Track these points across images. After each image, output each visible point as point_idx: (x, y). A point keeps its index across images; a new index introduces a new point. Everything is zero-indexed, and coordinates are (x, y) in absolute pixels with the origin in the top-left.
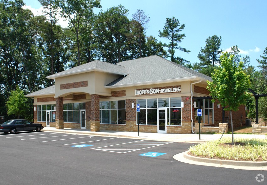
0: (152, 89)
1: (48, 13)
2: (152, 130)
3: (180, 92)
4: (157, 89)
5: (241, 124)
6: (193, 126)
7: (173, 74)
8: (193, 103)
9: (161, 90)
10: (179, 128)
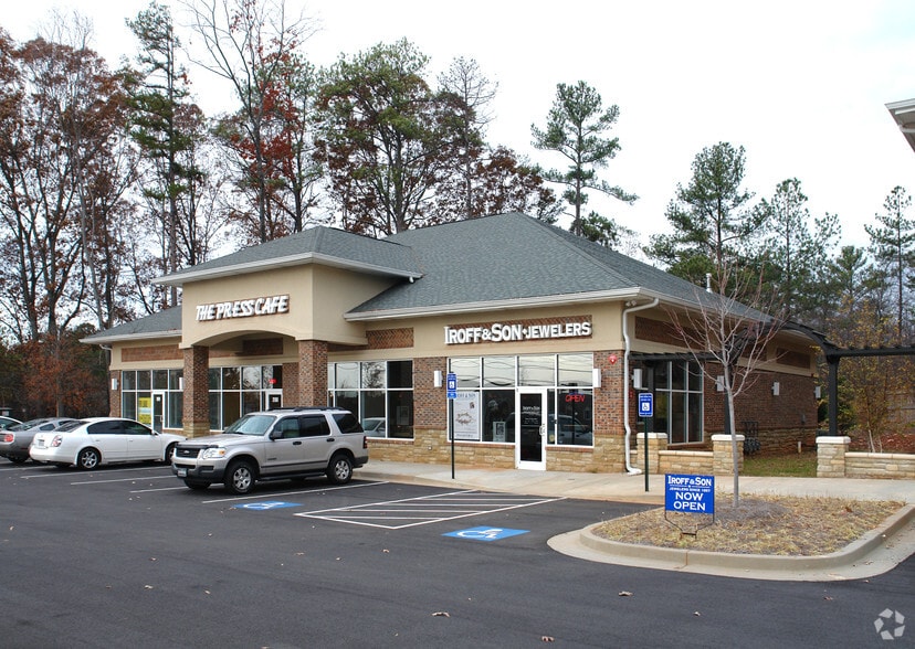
0: (499, 326)
1: (159, 66)
2: (497, 458)
3: (590, 336)
4: (513, 326)
5: (800, 444)
6: (631, 449)
7: (566, 278)
8: (631, 373)
9: (527, 328)
10: (584, 455)
